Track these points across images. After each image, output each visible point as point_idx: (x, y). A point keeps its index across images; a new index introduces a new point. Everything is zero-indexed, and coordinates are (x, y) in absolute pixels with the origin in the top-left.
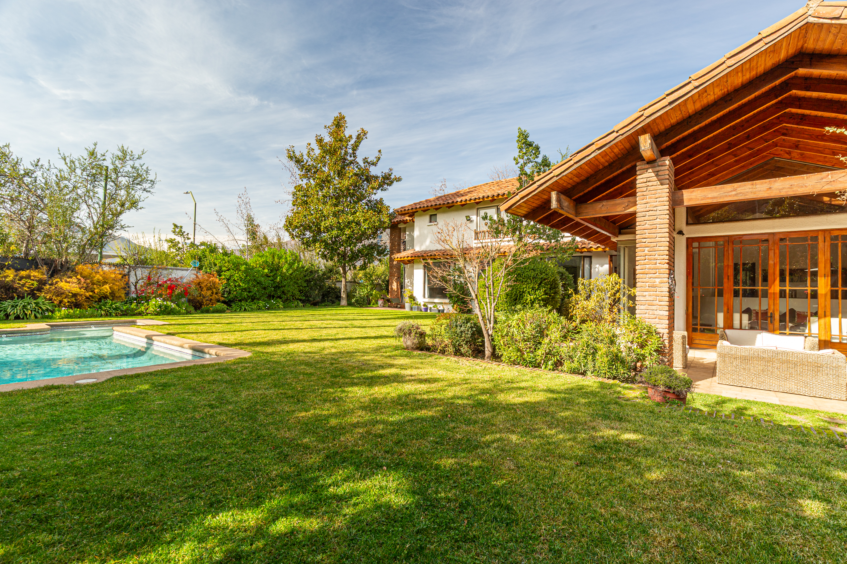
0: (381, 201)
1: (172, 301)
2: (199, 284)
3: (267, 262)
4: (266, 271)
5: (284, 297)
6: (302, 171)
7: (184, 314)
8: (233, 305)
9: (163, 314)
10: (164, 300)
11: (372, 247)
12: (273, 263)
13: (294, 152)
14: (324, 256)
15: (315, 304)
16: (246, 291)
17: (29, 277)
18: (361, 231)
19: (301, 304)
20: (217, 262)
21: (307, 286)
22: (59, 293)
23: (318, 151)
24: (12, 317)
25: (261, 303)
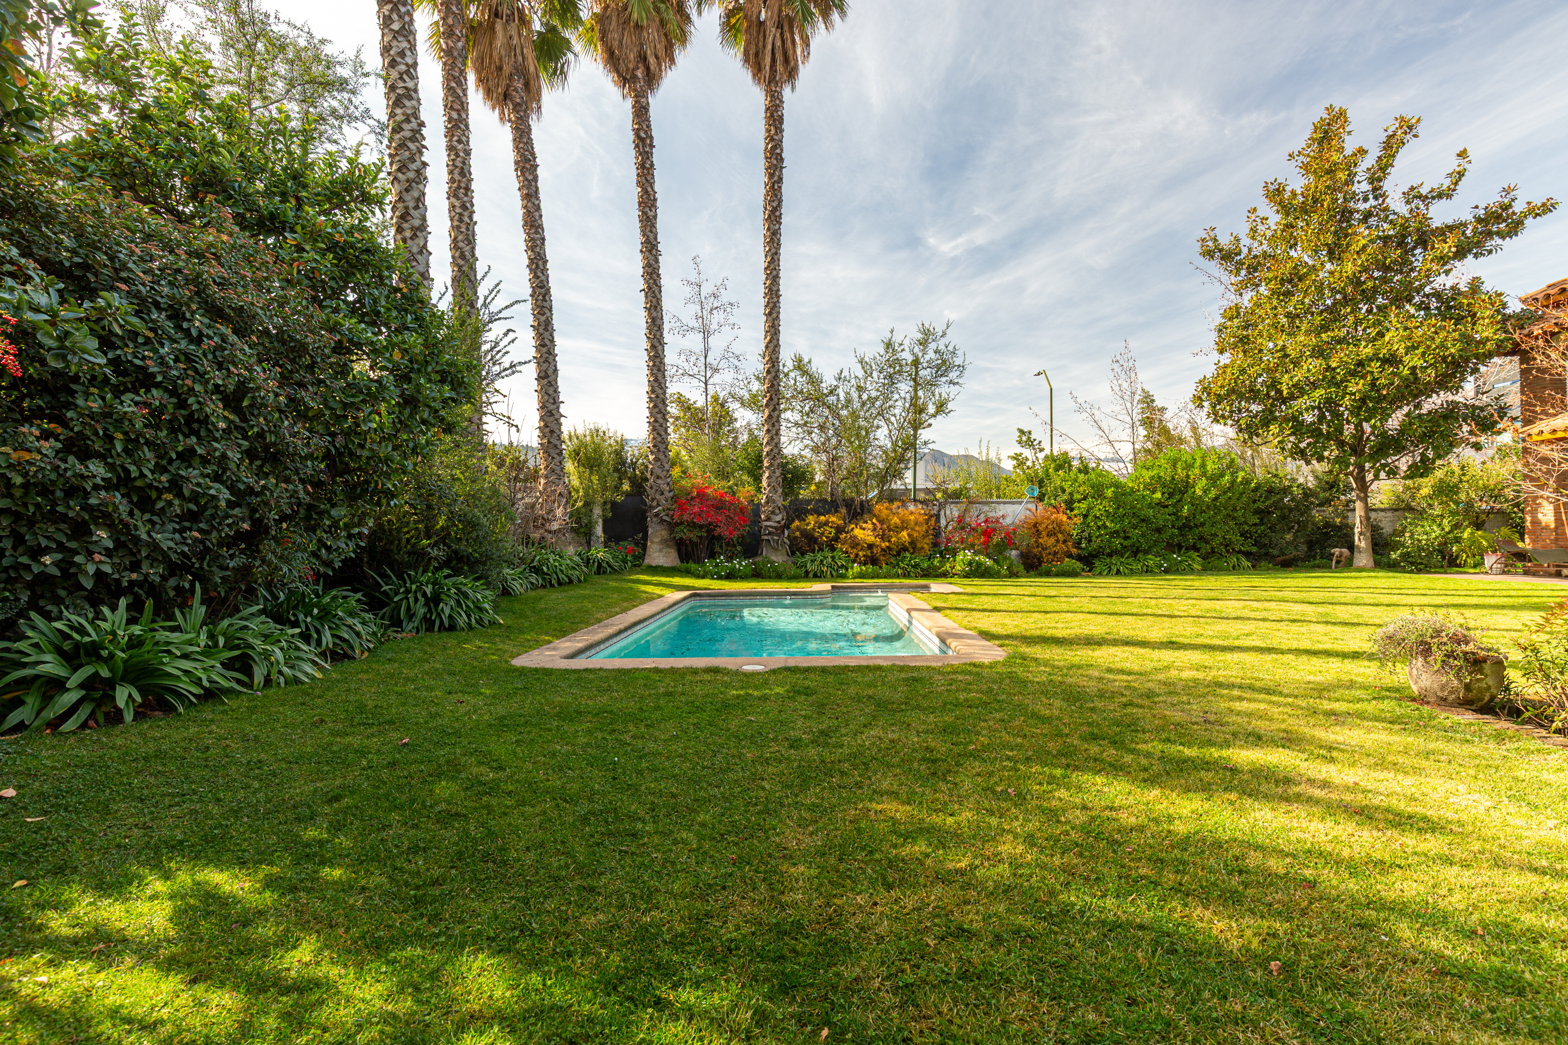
0: (1475, 286)
1: (988, 556)
2: (1035, 525)
3: (1160, 477)
4: (1158, 495)
5: (1206, 548)
6: (1238, 274)
7: (1005, 576)
8: (1097, 563)
9: (975, 576)
10: (976, 553)
11: (1450, 414)
12: (1173, 479)
13: (1216, 240)
14: (1301, 454)
15: (1287, 564)
16: (1118, 536)
17: (826, 523)
18: (1401, 378)
19: (1246, 563)
20: (1066, 486)
21: (1262, 523)
22: (855, 543)
23: (1275, 219)
24: (811, 575)
25: (1151, 560)
